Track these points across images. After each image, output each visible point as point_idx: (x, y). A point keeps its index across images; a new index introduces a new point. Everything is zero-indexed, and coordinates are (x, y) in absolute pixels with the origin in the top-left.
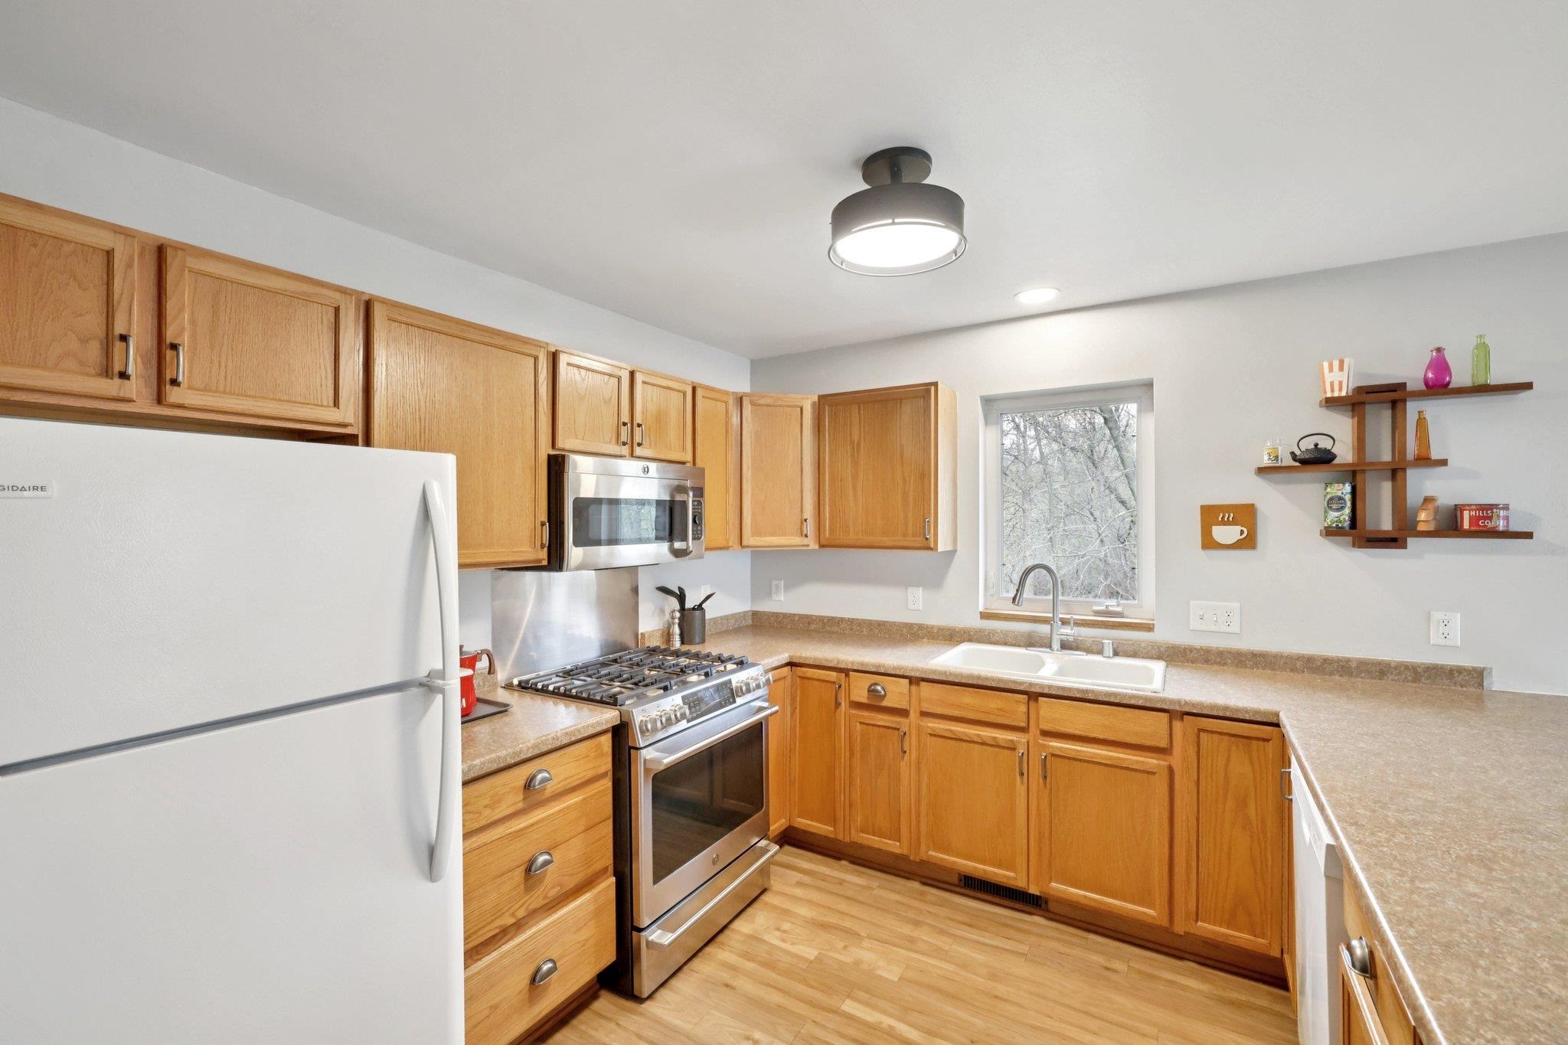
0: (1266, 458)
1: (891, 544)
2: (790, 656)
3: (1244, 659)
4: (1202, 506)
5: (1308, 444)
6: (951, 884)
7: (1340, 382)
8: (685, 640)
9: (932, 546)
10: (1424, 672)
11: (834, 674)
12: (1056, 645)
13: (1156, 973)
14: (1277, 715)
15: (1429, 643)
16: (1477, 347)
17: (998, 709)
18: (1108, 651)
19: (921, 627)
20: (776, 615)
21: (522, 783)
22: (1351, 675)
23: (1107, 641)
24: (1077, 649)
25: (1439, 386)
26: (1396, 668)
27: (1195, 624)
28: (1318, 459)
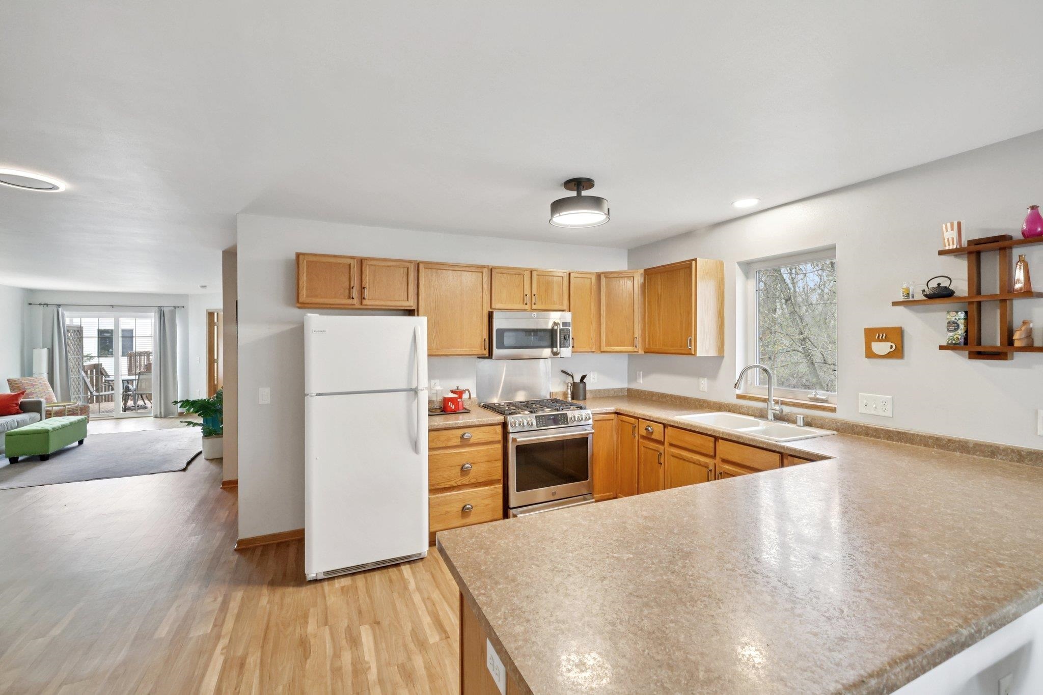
0: (901, 295)
1: (673, 352)
2: (620, 409)
3: (892, 435)
4: (865, 329)
5: (933, 284)
7: (950, 239)
8: (575, 397)
9: (694, 353)
10: (1027, 455)
11: (633, 419)
12: (770, 417)
17: (701, 444)
18: (800, 422)
19: (705, 401)
20: (637, 391)
21: (460, 435)
22: (969, 452)
23: (803, 416)
25: (1033, 235)
26: (1004, 450)
27: (862, 409)
28: (942, 294)
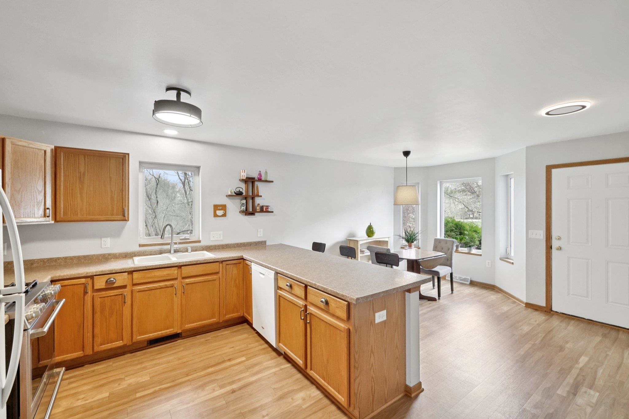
0: (229, 192)
2: (51, 277)
4: (214, 205)
5: (238, 190)
6: (145, 347)
7: (244, 176)
9: (127, 219)
10: (257, 243)
11: (84, 279)
12: (172, 252)
13: (218, 335)
14: (243, 256)
15: (257, 236)
16: (265, 172)
17: (167, 274)
18: (190, 250)
19: (109, 255)
22: (245, 246)
23: (189, 247)
24: (178, 252)
25: (260, 180)
26: (253, 243)
27: (212, 239)
28: (239, 194)
